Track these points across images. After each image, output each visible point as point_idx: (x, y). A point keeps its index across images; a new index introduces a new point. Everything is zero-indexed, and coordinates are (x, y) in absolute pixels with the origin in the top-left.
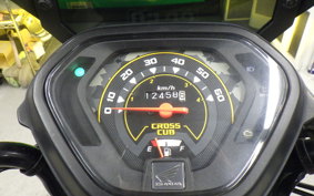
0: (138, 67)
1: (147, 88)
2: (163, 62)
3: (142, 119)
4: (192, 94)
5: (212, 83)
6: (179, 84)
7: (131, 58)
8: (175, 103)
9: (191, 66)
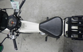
7: (9, 24)
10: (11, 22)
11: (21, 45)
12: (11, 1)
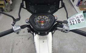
0: (40, 17)
1: (41, 19)
2: (42, 17)
3: (40, 22)
4: (45, 20)
5: (47, 19)
6: (44, 19)
7: (39, 17)
8: (43, 21)
9: (45, 17)
10: (42, 20)
11: (22, 36)
12: (84, 12)
